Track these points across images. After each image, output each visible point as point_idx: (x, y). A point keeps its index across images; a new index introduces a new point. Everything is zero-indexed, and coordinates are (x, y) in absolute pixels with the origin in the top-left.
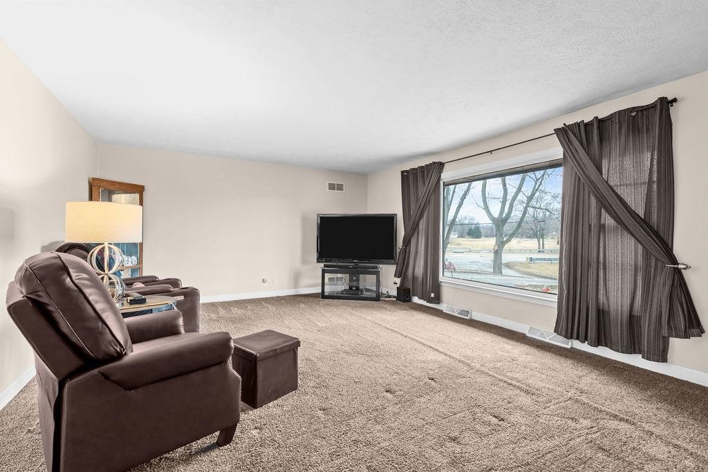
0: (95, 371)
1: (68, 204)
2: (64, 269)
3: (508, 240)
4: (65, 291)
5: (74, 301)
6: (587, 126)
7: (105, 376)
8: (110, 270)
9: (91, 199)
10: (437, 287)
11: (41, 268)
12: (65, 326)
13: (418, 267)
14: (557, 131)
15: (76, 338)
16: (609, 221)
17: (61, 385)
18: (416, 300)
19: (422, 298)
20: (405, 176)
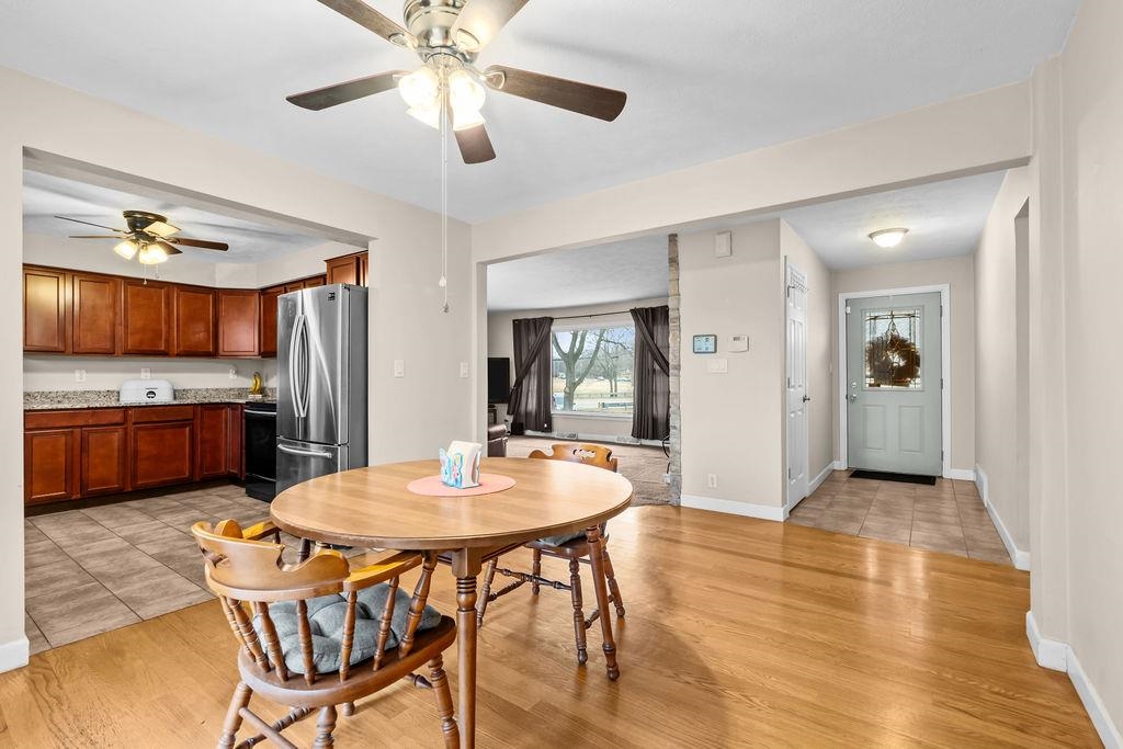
3: (581, 381)
6: (647, 310)
10: (549, 419)
13: (530, 403)
14: (631, 310)
16: (657, 367)
18: (528, 432)
19: (536, 429)
20: (517, 325)
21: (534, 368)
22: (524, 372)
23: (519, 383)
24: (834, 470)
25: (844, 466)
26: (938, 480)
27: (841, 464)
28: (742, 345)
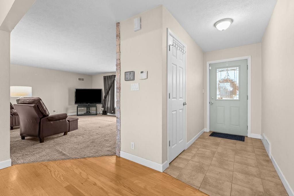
2: (41, 100)
10: (114, 109)
13: (109, 105)
15: (43, 111)
17: (40, 120)
18: (108, 114)
19: (110, 113)
20: (105, 78)
21: (110, 92)
22: (107, 93)
23: (105, 97)
24: (204, 132)
25: (208, 131)
26: (245, 138)
27: (207, 130)
28: (144, 75)
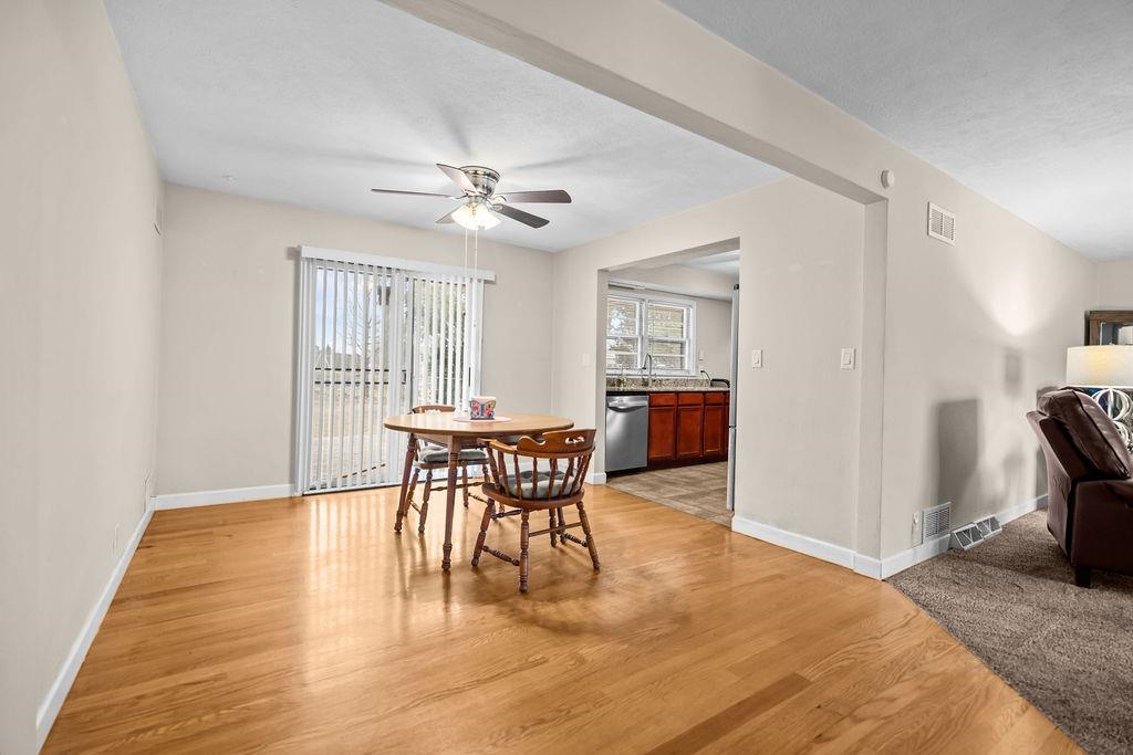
0: (1101, 482)
1: (1069, 349)
2: (1077, 400)
4: (1077, 417)
5: (1085, 424)
7: (1110, 487)
8: (1115, 415)
9: (1087, 343)
11: (1060, 399)
12: (1078, 441)
15: (1086, 452)
17: (1074, 486)
